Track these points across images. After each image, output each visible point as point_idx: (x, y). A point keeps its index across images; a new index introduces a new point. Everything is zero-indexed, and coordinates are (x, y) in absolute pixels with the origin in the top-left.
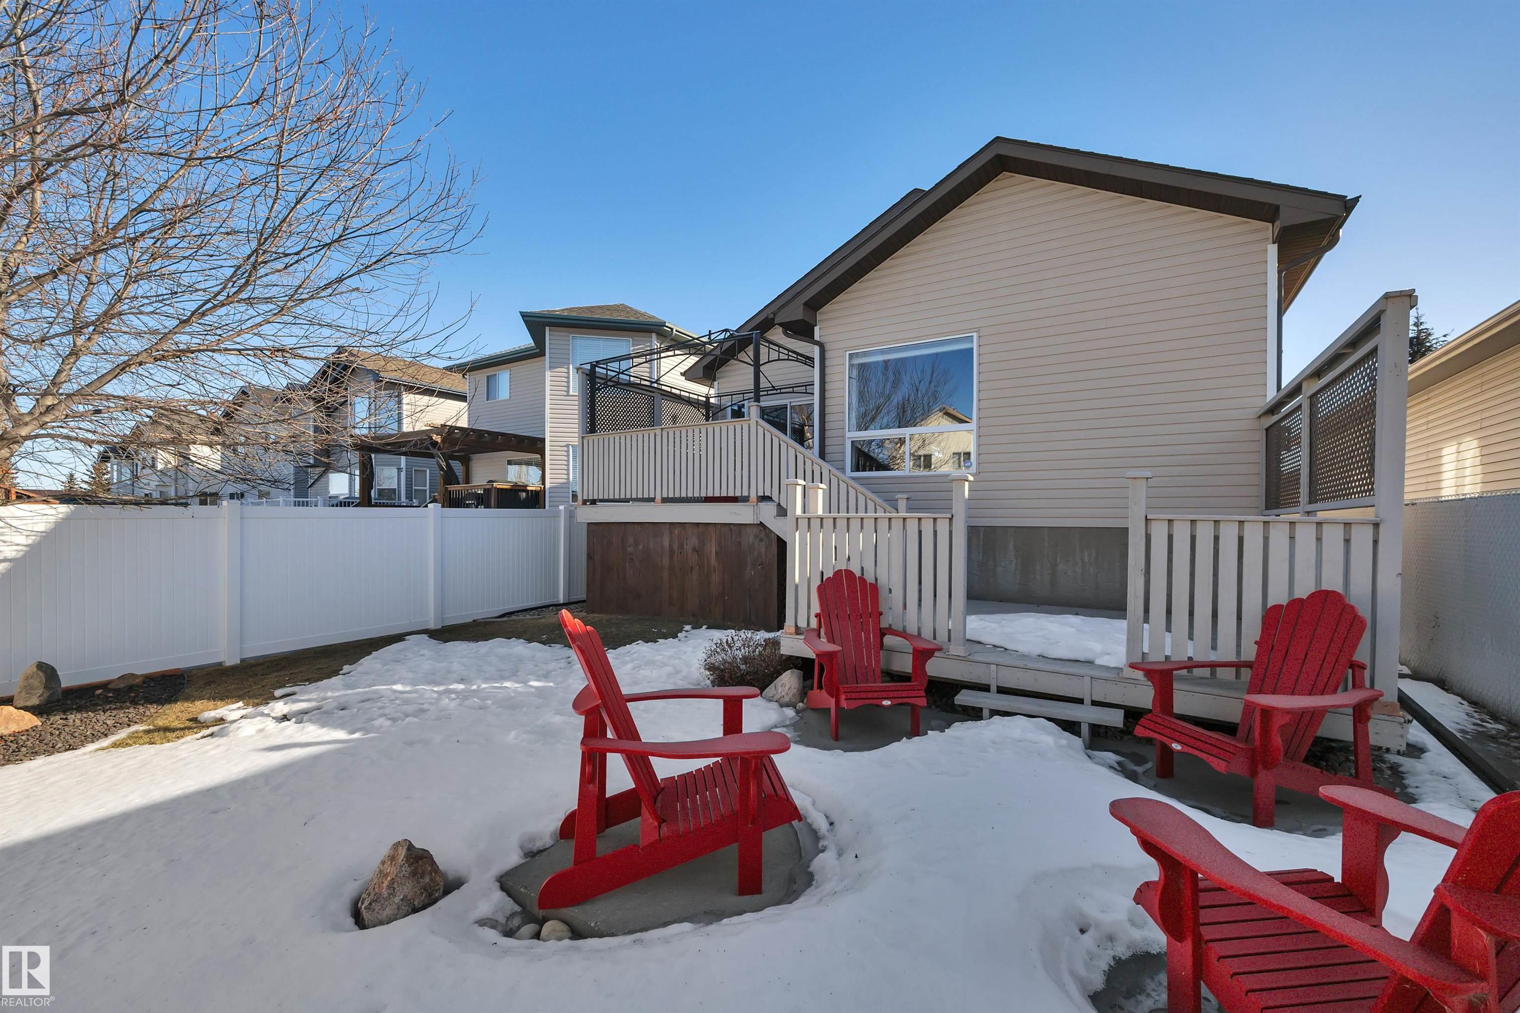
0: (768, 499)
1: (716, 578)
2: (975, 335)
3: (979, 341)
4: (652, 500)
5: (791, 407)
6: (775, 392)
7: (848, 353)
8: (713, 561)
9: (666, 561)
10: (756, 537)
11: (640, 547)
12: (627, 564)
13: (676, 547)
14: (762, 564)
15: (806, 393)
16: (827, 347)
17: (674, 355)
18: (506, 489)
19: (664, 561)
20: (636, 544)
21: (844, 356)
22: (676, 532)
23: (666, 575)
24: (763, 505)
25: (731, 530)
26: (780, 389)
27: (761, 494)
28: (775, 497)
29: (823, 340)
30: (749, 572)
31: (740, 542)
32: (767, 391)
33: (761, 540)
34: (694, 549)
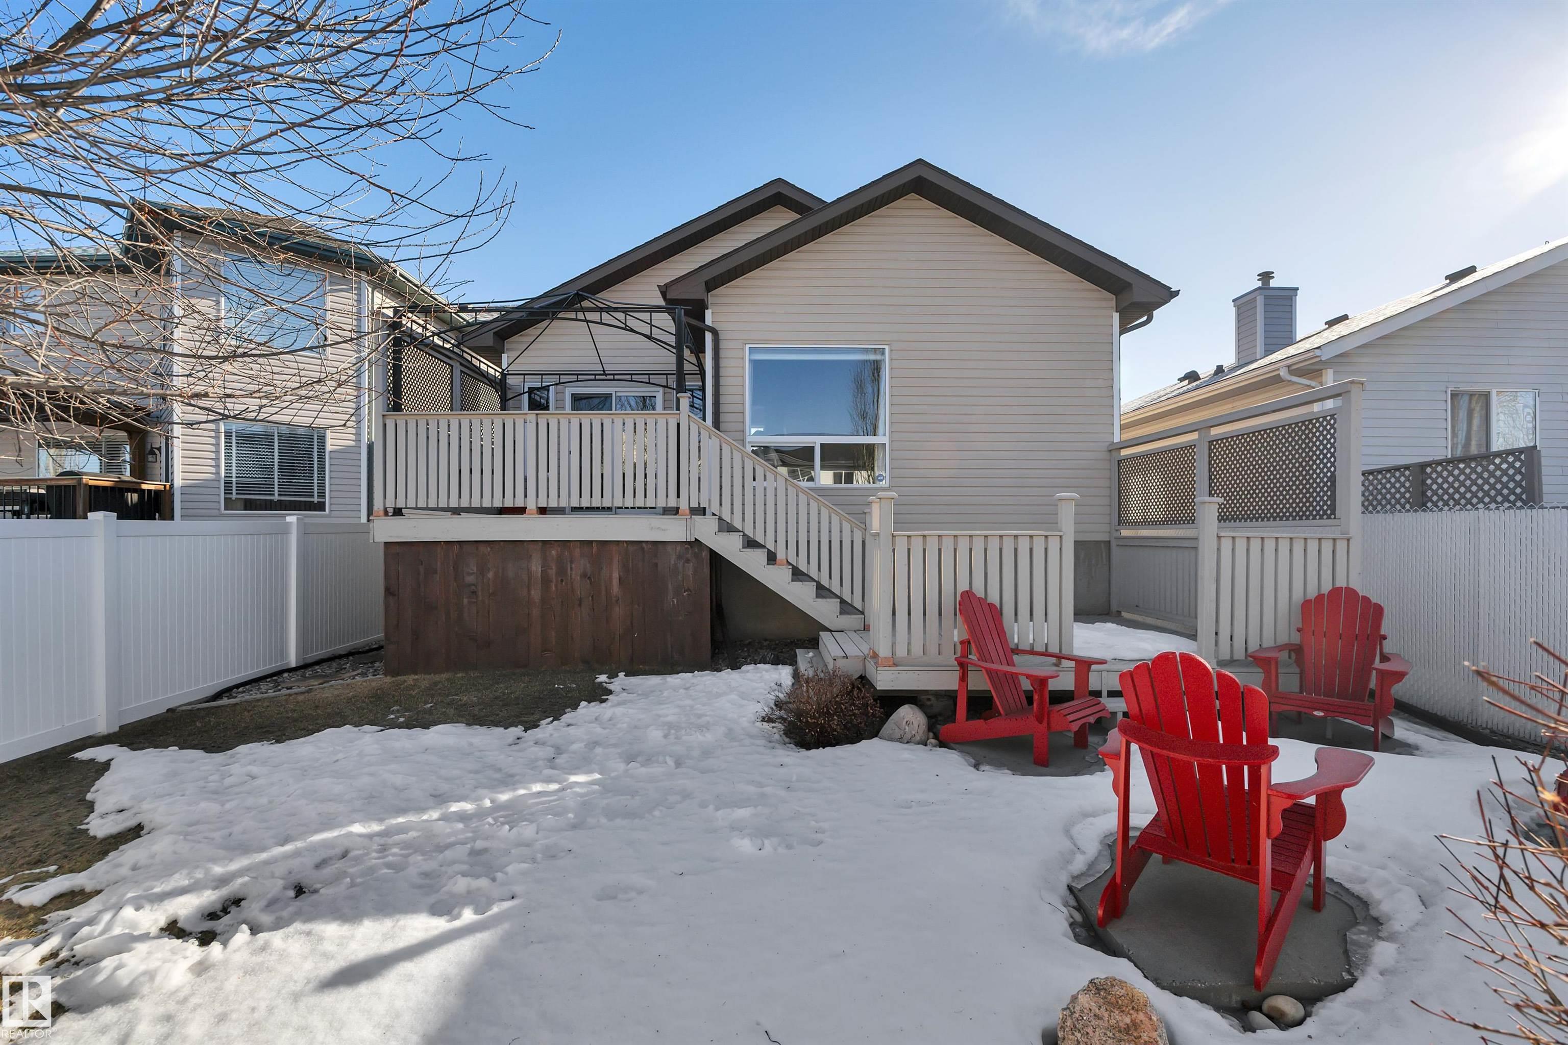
0: (702, 511)
1: (618, 611)
2: (887, 347)
3: (890, 355)
4: (521, 511)
5: (616, 397)
6: (604, 377)
7: (748, 346)
8: (615, 589)
9: (536, 594)
10: (679, 557)
11: (490, 575)
12: (465, 601)
13: (552, 572)
14: (688, 590)
15: (649, 383)
16: (722, 336)
17: (576, 320)
18: (105, 488)
19: (533, 592)
20: (482, 570)
21: (743, 349)
22: (554, 552)
23: (536, 612)
24: (698, 519)
25: (643, 549)
26: (614, 375)
27: (694, 504)
28: (715, 508)
29: (717, 326)
30: (671, 600)
31: (656, 565)
32: (595, 375)
33: (688, 561)
34: (584, 575)
